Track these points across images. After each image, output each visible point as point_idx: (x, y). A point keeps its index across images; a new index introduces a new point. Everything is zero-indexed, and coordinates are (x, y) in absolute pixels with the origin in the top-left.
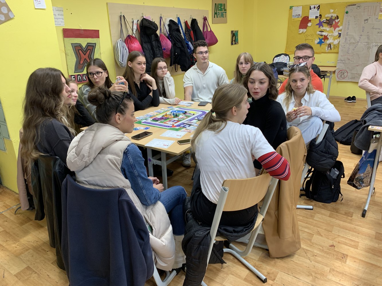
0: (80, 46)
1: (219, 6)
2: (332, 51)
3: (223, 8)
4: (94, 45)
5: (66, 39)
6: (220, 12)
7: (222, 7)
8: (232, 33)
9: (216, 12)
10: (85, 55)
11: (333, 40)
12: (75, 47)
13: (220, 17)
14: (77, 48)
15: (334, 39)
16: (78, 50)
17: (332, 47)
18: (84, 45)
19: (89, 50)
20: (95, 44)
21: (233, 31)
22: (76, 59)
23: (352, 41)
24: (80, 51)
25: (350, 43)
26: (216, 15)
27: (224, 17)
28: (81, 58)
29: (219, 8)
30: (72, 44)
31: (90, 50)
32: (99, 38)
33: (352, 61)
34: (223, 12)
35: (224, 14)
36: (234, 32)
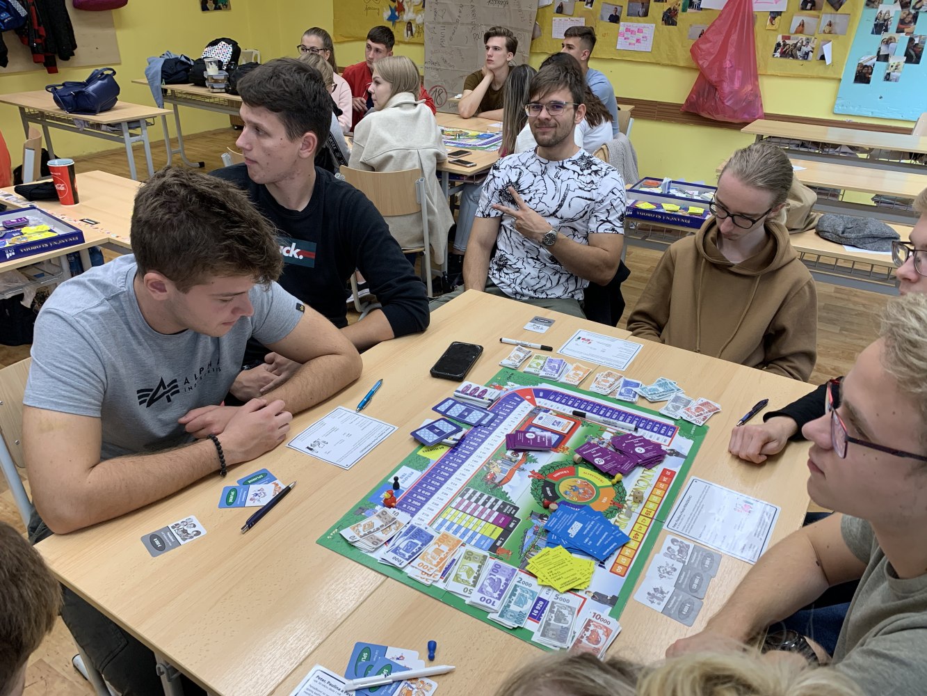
2: (415, 39)
11: (413, 12)
15: (417, 12)
17: (414, 29)
23: (447, 18)
25: (444, 23)
33: (451, 66)
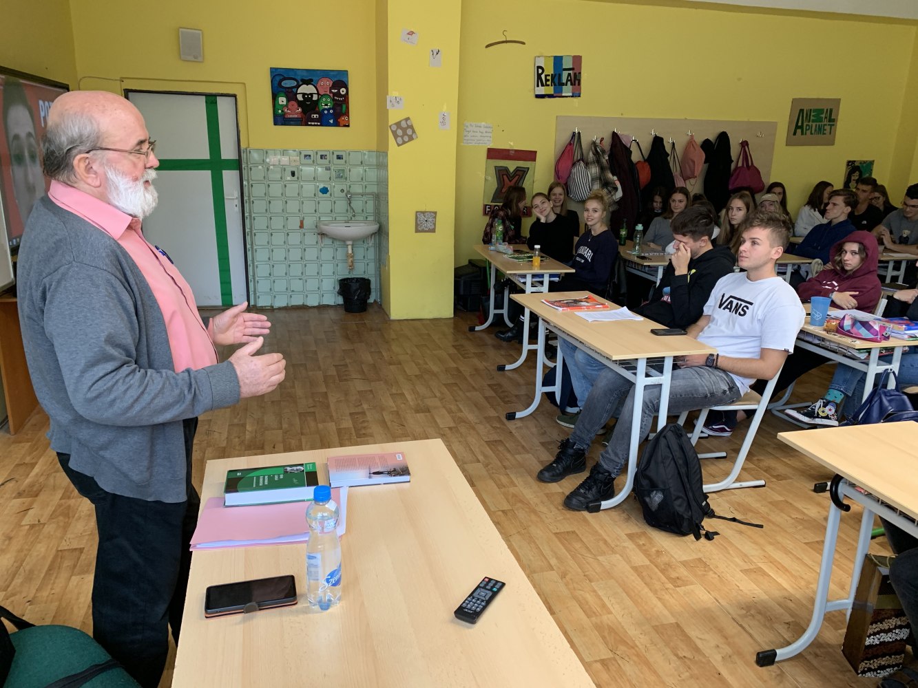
0: (506, 169)
1: (812, 114)
3: (826, 118)
4: (526, 170)
5: (491, 161)
6: (814, 124)
7: (823, 116)
8: (848, 165)
9: (800, 124)
10: (510, 181)
12: (499, 170)
13: (811, 134)
14: (501, 173)
16: (503, 175)
18: (512, 169)
19: (517, 177)
20: (528, 168)
21: (855, 161)
22: (496, 186)
24: (505, 176)
26: (799, 131)
27: (825, 134)
28: (504, 185)
29: (812, 118)
30: (495, 167)
31: (519, 175)
32: (535, 161)
34: (825, 125)
35: (827, 128)
36: (856, 164)
